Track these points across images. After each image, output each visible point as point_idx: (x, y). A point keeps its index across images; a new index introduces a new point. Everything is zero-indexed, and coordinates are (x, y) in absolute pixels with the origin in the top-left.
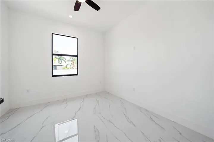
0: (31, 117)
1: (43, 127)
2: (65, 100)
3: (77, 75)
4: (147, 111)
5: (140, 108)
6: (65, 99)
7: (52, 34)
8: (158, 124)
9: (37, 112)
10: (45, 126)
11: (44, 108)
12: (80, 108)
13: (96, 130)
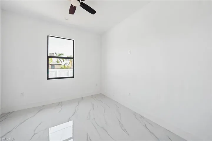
0: (23, 122)
1: (35, 134)
2: (60, 104)
3: (73, 77)
4: (142, 117)
5: (135, 114)
6: (60, 102)
7: (48, 36)
8: (153, 134)
9: (31, 117)
10: (36, 133)
11: (38, 112)
12: (75, 112)
13: (88, 139)
